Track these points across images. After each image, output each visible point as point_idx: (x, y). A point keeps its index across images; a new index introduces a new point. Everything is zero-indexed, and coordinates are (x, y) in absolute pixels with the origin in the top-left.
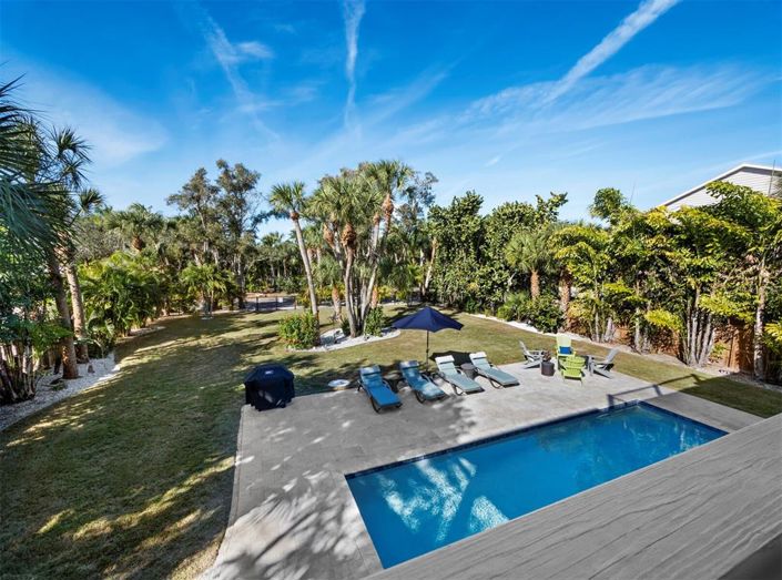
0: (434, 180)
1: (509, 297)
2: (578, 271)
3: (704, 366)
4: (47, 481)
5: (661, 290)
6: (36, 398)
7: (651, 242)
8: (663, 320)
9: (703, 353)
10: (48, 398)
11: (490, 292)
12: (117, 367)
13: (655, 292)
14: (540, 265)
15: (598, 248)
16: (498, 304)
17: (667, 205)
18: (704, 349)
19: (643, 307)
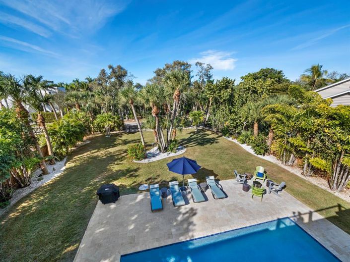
0: (211, 68)
1: (244, 132)
2: (277, 128)
3: (341, 191)
4: (15, 239)
5: (321, 147)
6: (31, 185)
7: (318, 121)
8: (320, 164)
9: (341, 185)
10: (34, 186)
11: (235, 127)
12: (64, 168)
13: (318, 148)
14: (259, 121)
15: (289, 117)
16: (239, 133)
17: (332, 98)
18: (342, 184)
19: (310, 153)
